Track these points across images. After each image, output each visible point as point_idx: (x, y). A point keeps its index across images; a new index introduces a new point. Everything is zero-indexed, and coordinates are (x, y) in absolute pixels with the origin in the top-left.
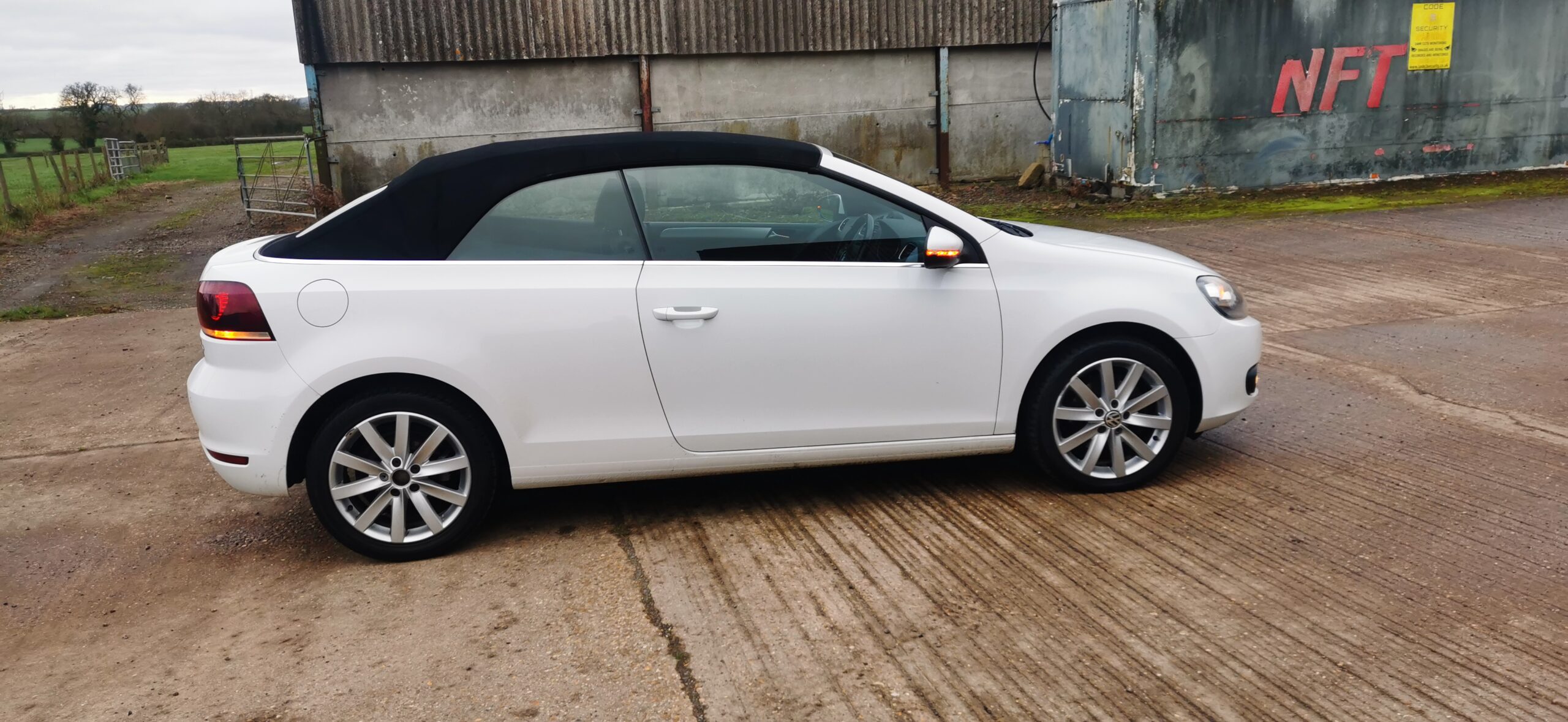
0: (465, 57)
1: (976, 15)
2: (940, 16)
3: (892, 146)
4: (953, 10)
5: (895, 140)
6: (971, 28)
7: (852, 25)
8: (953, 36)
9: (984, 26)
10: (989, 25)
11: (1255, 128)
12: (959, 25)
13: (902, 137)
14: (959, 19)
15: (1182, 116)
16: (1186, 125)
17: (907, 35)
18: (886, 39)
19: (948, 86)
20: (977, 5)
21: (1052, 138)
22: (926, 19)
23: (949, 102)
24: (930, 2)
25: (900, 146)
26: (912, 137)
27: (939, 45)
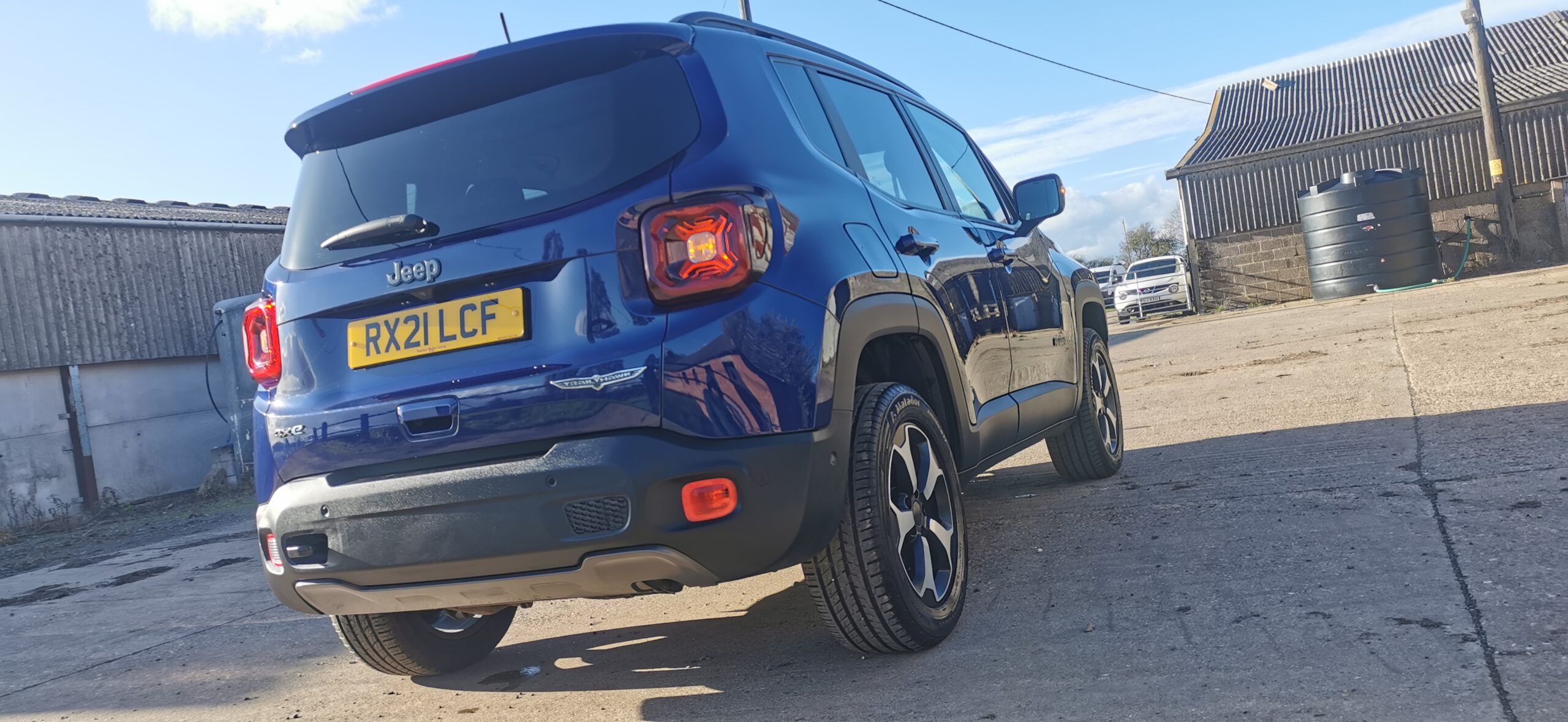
1: (105, 331)
2: (65, 333)
3: (24, 479)
4: (79, 327)
5: (26, 471)
6: (101, 345)
8: (83, 354)
9: (115, 342)
10: (120, 342)
12: (88, 342)
13: (33, 466)
14: (86, 336)
17: (29, 354)
18: (5, 360)
19: (83, 406)
20: (104, 322)
21: (236, 439)
22: (49, 336)
23: (86, 423)
24: (51, 319)
25: (33, 478)
26: (47, 465)
27: (68, 363)
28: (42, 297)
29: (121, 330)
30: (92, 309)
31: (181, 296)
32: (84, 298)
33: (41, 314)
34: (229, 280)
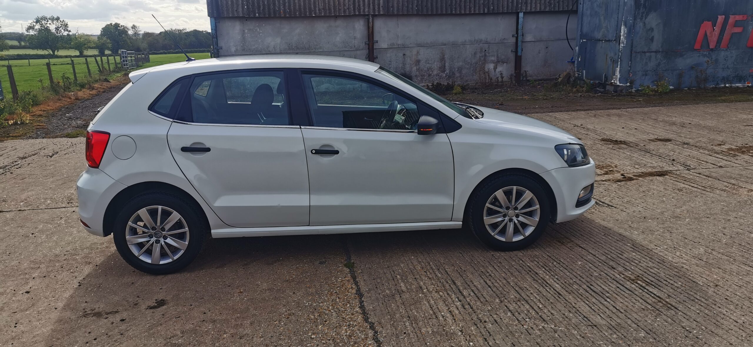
0: (285, 15)
3: (493, 62)
5: (494, 59)
6: (536, 3)
8: (527, 6)
11: (685, 56)
13: (498, 57)
15: (646, 50)
16: (648, 54)
17: (502, 6)
18: (492, 8)
19: (522, 31)
21: (575, 59)
23: (523, 40)
25: (497, 62)
26: (503, 57)
27: (519, 11)
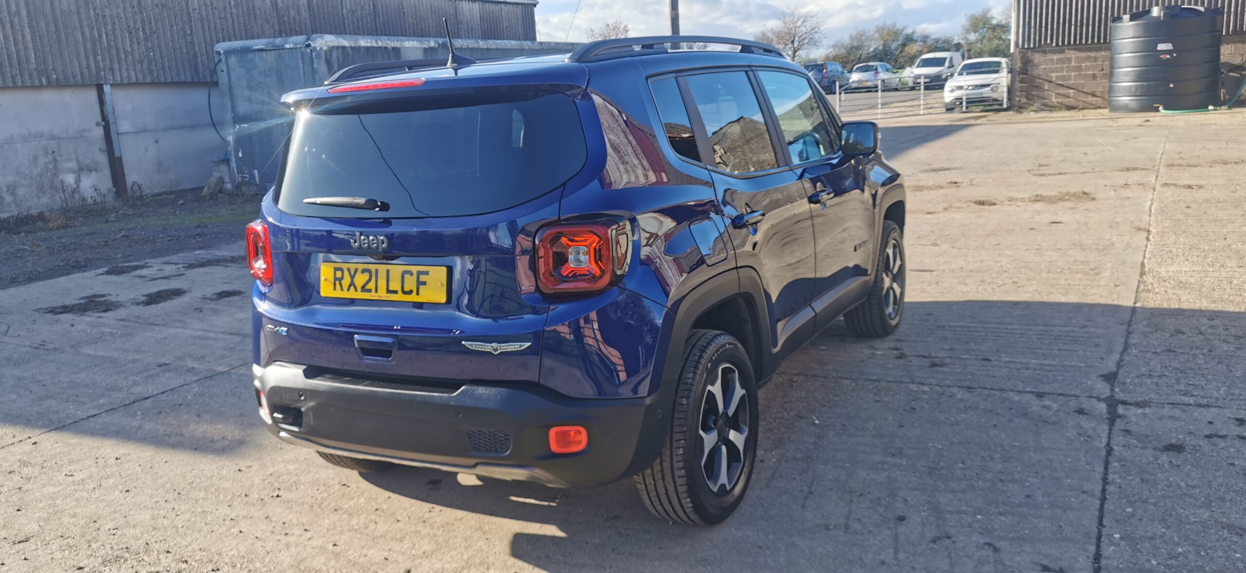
1: (130, 58)
2: (99, 58)
3: (71, 171)
4: (110, 54)
5: (72, 165)
6: (127, 69)
7: (19, 65)
8: (114, 75)
9: (138, 67)
10: (142, 67)
12: (117, 66)
13: (78, 162)
14: (116, 61)
17: (72, 73)
18: (55, 77)
19: (115, 117)
20: (129, 50)
21: (231, 155)
22: (87, 59)
23: (117, 131)
24: (89, 46)
25: (78, 170)
26: (88, 161)
27: (102, 82)
28: (81, 26)
29: (143, 58)
30: (120, 39)
31: (189, 32)
32: (114, 30)
33: (81, 41)
34: (227, 21)
